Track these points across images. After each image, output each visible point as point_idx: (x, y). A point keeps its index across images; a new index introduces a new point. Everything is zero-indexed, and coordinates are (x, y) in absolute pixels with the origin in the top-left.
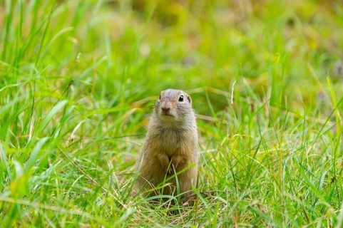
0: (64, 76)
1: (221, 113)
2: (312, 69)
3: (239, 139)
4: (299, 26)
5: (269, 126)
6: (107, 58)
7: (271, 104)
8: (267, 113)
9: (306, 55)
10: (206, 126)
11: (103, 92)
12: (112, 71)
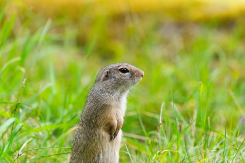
3: (168, 154)
5: (195, 145)
10: (140, 145)
11: (49, 115)
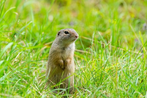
0: (12, 31)
1: (88, 48)
2: (132, 27)
3: (97, 61)
4: (125, 6)
5: (111, 55)
6: (32, 22)
7: (112, 44)
8: (110, 48)
9: (129, 20)
10: (81, 55)
11: (31, 39)
12: (35, 28)
